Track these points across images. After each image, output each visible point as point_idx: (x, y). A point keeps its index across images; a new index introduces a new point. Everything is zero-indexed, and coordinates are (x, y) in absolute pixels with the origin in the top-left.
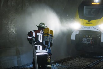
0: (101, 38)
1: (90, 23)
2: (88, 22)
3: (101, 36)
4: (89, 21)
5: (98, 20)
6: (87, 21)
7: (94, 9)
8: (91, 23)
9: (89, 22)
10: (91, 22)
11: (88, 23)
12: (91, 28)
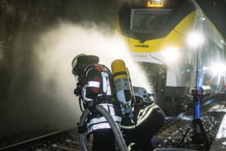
0: (165, 78)
1: (143, 46)
2: (139, 44)
3: (165, 74)
4: (142, 42)
5: (161, 39)
6: (137, 42)
7: (153, 17)
8: (146, 46)
9: (142, 44)
10: (146, 43)
11: (138, 46)
12: (146, 56)
